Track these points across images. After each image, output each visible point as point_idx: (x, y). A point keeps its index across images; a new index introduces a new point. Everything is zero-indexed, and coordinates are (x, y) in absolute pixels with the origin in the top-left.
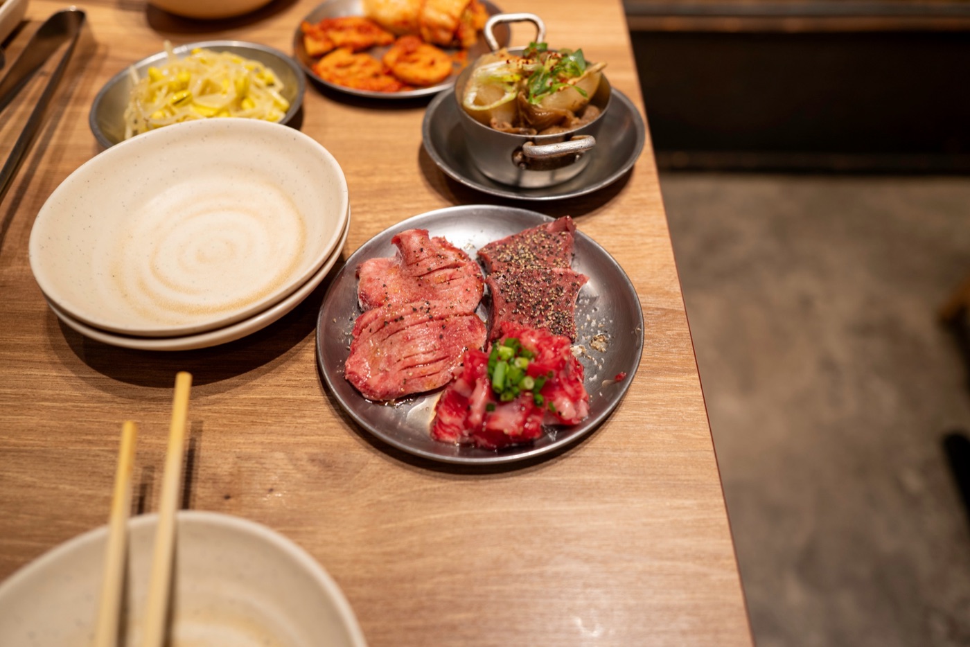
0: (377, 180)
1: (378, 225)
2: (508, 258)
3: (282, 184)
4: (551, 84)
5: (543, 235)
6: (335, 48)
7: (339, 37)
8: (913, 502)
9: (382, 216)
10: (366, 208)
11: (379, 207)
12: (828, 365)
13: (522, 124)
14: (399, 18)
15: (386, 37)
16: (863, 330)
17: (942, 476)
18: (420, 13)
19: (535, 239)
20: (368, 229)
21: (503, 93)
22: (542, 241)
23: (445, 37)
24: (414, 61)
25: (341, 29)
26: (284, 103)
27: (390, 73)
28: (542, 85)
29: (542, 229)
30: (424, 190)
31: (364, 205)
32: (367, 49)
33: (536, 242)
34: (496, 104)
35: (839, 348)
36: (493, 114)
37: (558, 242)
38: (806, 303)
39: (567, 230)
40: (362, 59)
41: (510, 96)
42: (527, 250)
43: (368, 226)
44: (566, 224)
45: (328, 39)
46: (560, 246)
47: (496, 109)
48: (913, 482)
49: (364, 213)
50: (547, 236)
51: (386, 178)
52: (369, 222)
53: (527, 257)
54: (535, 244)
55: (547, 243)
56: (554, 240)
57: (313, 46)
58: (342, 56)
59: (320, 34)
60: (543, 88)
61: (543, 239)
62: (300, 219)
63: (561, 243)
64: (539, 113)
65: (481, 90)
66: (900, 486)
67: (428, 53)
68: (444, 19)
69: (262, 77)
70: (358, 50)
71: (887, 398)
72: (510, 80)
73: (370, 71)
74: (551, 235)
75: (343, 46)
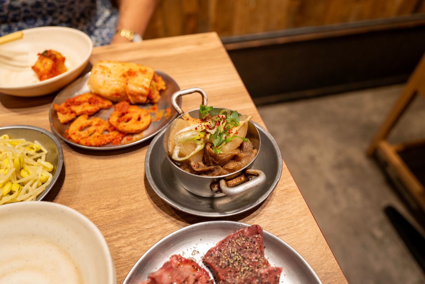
0: (122, 209)
1: (130, 247)
2: (226, 263)
3: (58, 242)
4: (226, 138)
5: (244, 239)
6: (77, 116)
7: (78, 109)
8: (380, 242)
9: (132, 239)
10: (119, 235)
11: (128, 232)
12: (329, 186)
13: (211, 164)
14: (114, 92)
15: (107, 103)
16: (338, 166)
17: (388, 227)
18: (125, 89)
19: (239, 243)
20: (124, 253)
21: (196, 146)
22: (244, 243)
23: (143, 99)
24: (128, 120)
25: (79, 104)
26: (50, 166)
27: (115, 129)
28: (220, 140)
29: (241, 235)
30: (155, 211)
31: (118, 232)
32: (96, 113)
33: (240, 245)
34: (193, 153)
35: (332, 178)
36: (191, 160)
37: (254, 243)
38: (312, 159)
39: (258, 233)
40: (95, 121)
41: (200, 147)
42: (236, 253)
43: (124, 250)
44: (257, 230)
45: (72, 112)
46: (257, 246)
47: (192, 156)
48: (378, 233)
49: (119, 239)
50: (246, 239)
51: (128, 207)
52: (124, 247)
53: (238, 259)
54: (240, 246)
55: (247, 244)
56: (251, 242)
57: (62, 118)
58: (82, 121)
59: (66, 109)
60: (221, 141)
61: (244, 242)
62: (76, 268)
63: (256, 244)
64: (222, 157)
65: (182, 147)
66: (374, 237)
67: (135, 112)
68: (140, 90)
69: (32, 148)
70: (91, 115)
71: (357, 195)
72: (199, 138)
73: (101, 128)
74: (248, 238)
75: (82, 114)
